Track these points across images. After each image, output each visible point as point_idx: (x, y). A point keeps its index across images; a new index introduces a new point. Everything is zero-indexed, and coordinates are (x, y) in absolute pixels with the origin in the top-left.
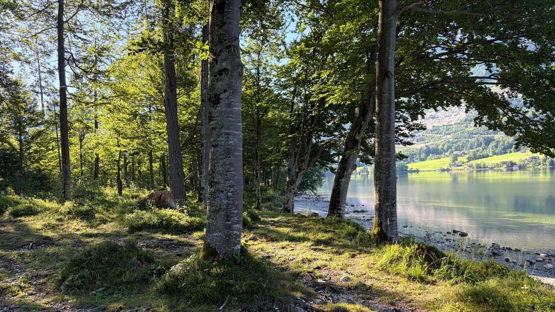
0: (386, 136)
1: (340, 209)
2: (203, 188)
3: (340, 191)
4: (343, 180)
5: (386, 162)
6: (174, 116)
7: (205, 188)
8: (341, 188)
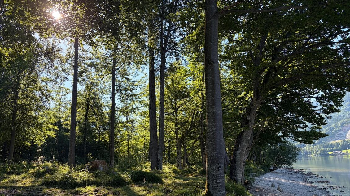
0: (212, 110)
1: (236, 176)
2: (159, 160)
3: (236, 161)
4: (238, 151)
5: (212, 132)
6: (153, 115)
7: (160, 160)
8: (237, 158)
